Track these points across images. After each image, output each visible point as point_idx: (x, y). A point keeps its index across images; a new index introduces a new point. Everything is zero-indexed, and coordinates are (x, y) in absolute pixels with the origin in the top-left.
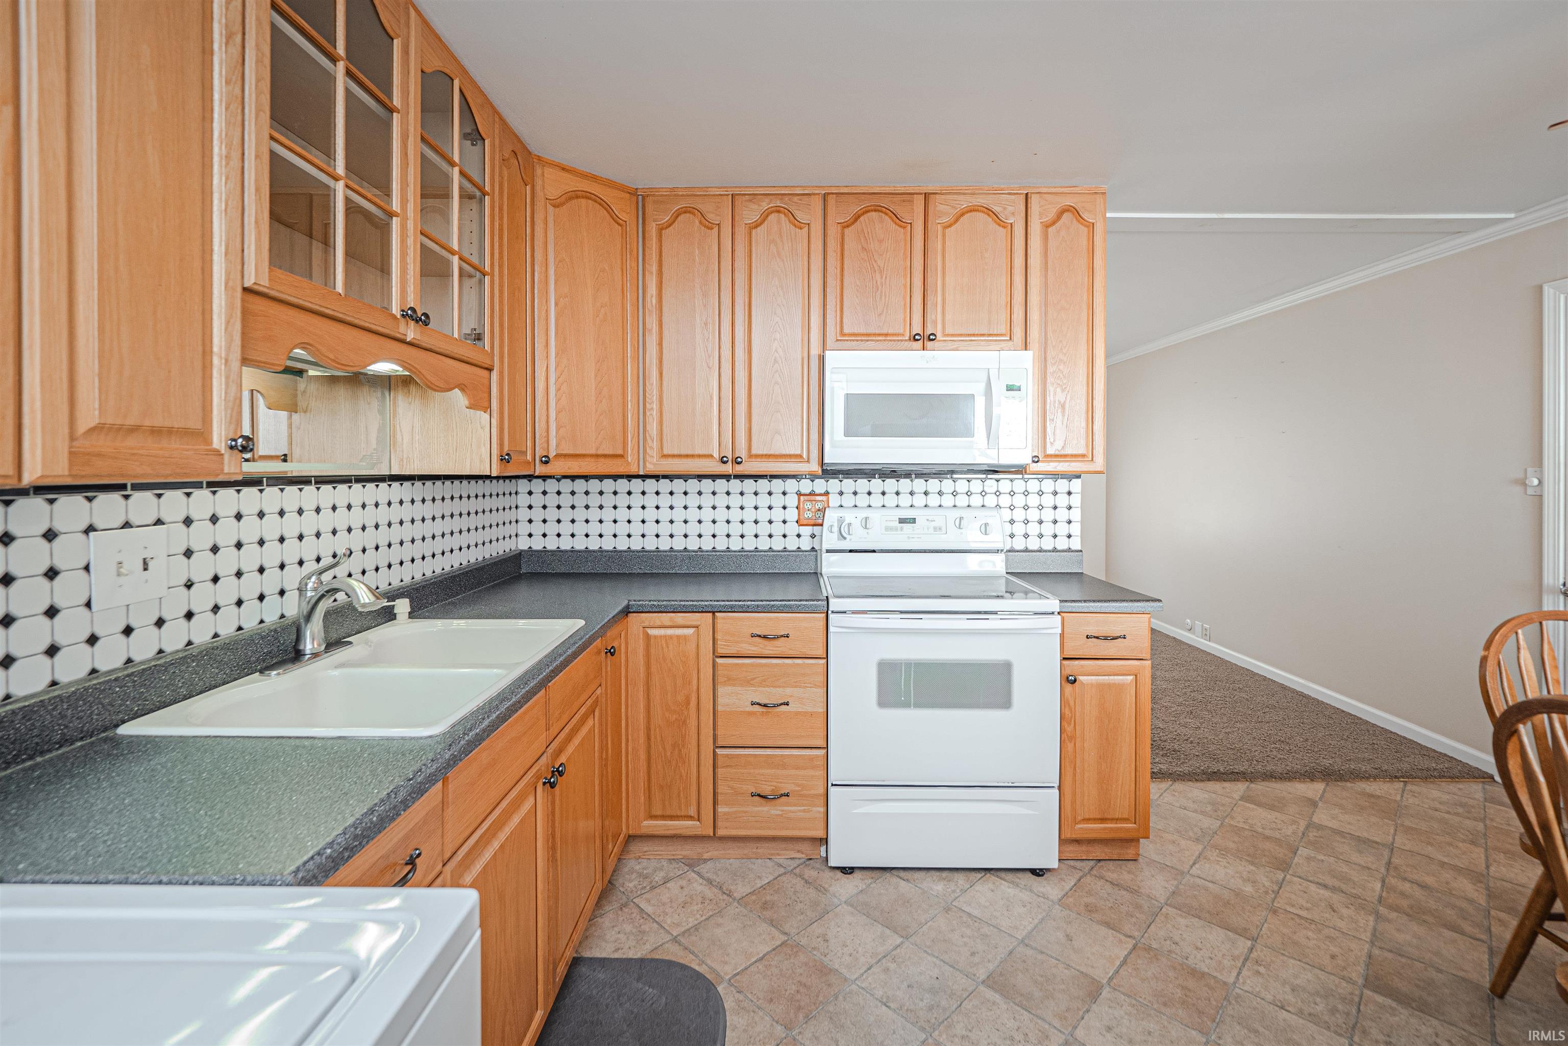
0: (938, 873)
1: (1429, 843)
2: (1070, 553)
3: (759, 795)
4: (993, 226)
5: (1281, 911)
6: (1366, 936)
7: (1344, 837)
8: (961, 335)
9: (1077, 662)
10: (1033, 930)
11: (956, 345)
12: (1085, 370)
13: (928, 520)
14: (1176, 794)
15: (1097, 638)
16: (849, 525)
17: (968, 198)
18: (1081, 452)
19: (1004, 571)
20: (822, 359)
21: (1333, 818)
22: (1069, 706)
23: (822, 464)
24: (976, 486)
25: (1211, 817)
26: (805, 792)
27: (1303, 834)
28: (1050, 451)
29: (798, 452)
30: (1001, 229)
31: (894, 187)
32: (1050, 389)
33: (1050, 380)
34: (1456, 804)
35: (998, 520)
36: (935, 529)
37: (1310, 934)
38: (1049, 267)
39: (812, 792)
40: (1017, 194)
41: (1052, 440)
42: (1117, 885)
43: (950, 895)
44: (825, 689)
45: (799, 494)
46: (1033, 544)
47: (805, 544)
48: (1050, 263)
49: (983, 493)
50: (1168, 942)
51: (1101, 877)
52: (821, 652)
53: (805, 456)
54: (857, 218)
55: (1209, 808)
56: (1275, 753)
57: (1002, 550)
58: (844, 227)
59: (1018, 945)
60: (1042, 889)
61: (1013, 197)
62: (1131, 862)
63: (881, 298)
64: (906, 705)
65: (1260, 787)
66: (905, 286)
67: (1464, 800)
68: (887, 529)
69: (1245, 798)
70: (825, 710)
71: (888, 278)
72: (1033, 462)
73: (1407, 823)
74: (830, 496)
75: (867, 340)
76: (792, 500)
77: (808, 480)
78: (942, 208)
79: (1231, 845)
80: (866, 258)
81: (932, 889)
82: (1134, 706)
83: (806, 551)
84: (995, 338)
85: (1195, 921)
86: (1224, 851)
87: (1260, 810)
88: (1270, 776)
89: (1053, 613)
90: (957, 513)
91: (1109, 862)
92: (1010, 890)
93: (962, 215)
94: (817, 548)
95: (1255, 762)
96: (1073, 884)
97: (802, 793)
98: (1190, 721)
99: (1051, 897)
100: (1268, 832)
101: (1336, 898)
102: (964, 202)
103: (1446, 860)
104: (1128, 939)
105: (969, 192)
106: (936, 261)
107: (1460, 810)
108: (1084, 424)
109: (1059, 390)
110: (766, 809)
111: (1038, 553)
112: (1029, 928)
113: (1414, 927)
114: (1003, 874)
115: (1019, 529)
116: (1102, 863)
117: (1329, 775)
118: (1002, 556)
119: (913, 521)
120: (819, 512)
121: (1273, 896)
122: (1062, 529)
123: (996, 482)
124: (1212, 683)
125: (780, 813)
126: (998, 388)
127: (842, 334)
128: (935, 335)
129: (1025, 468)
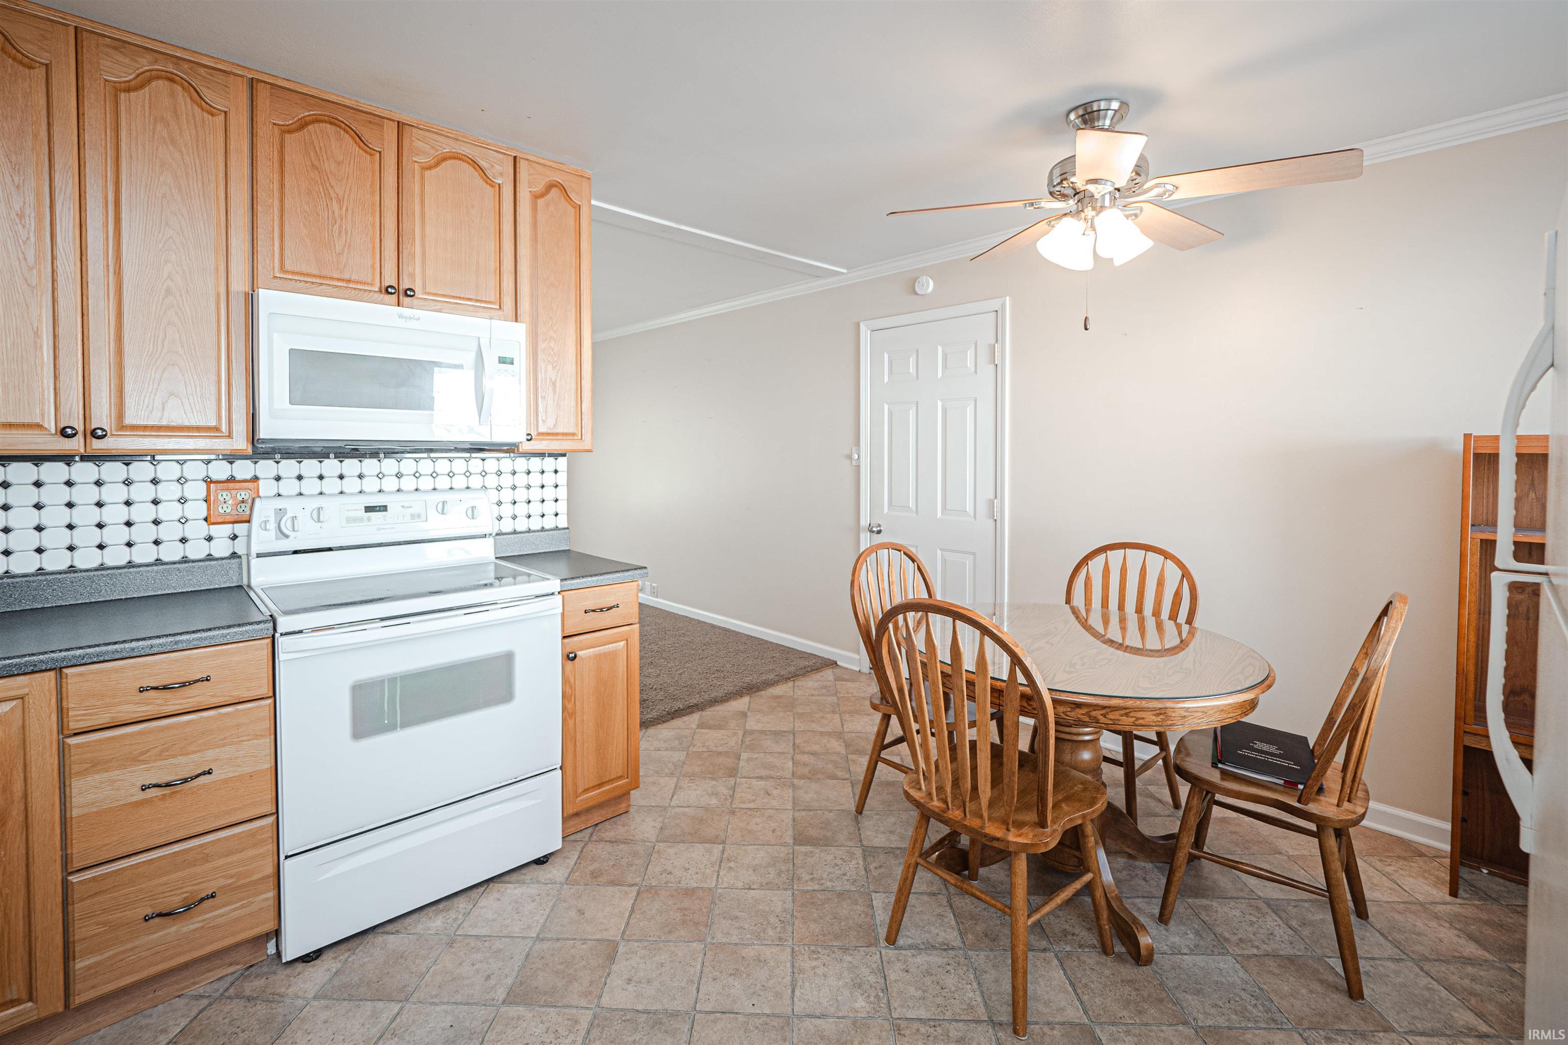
0: (434, 908)
1: (812, 721)
2: (558, 532)
3: (160, 915)
4: (478, 181)
5: (737, 810)
6: (789, 806)
7: (767, 735)
8: (444, 296)
9: (576, 638)
10: (545, 922)
11: (439, 306)
12: (574, 349)
13: (403, 507)
14: (650, 739)
15: (594, 611)
16: (294, 518)
17: (452, 142)
18: (571, 430)
19: (492, 557)
20: (251, 301)
21: (758, 722)
22: (570, 683)
23: (253, 438)
24: (459, 465)
25: (679, 750)
26: (242, 882)
27: (742, 742)
28: (541, 430)
29: (213, 423)
30: (488, 187)
31: (357, 101)
32: (541, 365)
33: (541, 356)
34: (822, 688)
35: (484, 503)
36: (413, 516)
37: (758, 820)
38: (539, 239)
39: (255, 877)
40: (505, 154)
41: (544, 418)
42: (616, 842)
43: (452, 926)
44: (273, 737)
45: (208, 481)
46: (522, 525)
47: (221, 548)
48: (539, 236)
49: (468, 474)
50: (664, 875)
51: (601, 840)
52: (266, 690)
53: (224, 428)
54: (303, 125)
55: (677, 742)
56: (715, 682)
57: (490, 535)
58: (283, 132)
59: (534, 944)
60: (549, 876)
61: (501, 156)
62: (623, 816)
63: (340, 233)
64: (392, 728)
65: (709, 713)
66: (373, 226)
67: (825, 683)
68: (349, 520)
69: (701, 726)
70: (273, 764)
71: (350, 212)
72: (528, 440)
73: (799, 711)
74: (261, 482)
75: (321, 284)
76: (197, 490)
77: (224, 462)
78: (420, 144)
79: (697, 769)
80: (318, 178)
81: (428, 929)
82: (625, 669)
83: (222, 559)
84: (483, 305)
85: (682, 846)
86: (692, 776)
87: (712, 732)
88: (714, 702)
89: (553, 594)
90: (438, 497)
91: (605, 823)
92: (516, 891)
93: (444, 159)
94: (240, 553)
95: (703, 693)
96: (576, 857)
97: (238, 884)
98: (652, 671)
99: (558, 880)
100: (720, 749)
101: (769, 784)
102: (447, 147)
103: (822, 730)
104: (632, 888)
105: (452, 136)
106: (413, 204)
107: (824, 691)
108: (573, 403)
109: (550, 367)
110: (174, 929)
111: (527, 534)
112: (542, 921)
113: (814, 786)
114: (507, 878)
115: (507, 510)
116: (600, 826)
117: (751, 689)
118: (490, 541)
119: (384, 508)
120: (243, 505)
121: (730, 800)
122: (549, 508)
123: (481, 462)
124: (663, 633)
125: (200, 925)
126: (491, 361)
127: (282, 268)
128: (414, 291)
129: (518, 447)
